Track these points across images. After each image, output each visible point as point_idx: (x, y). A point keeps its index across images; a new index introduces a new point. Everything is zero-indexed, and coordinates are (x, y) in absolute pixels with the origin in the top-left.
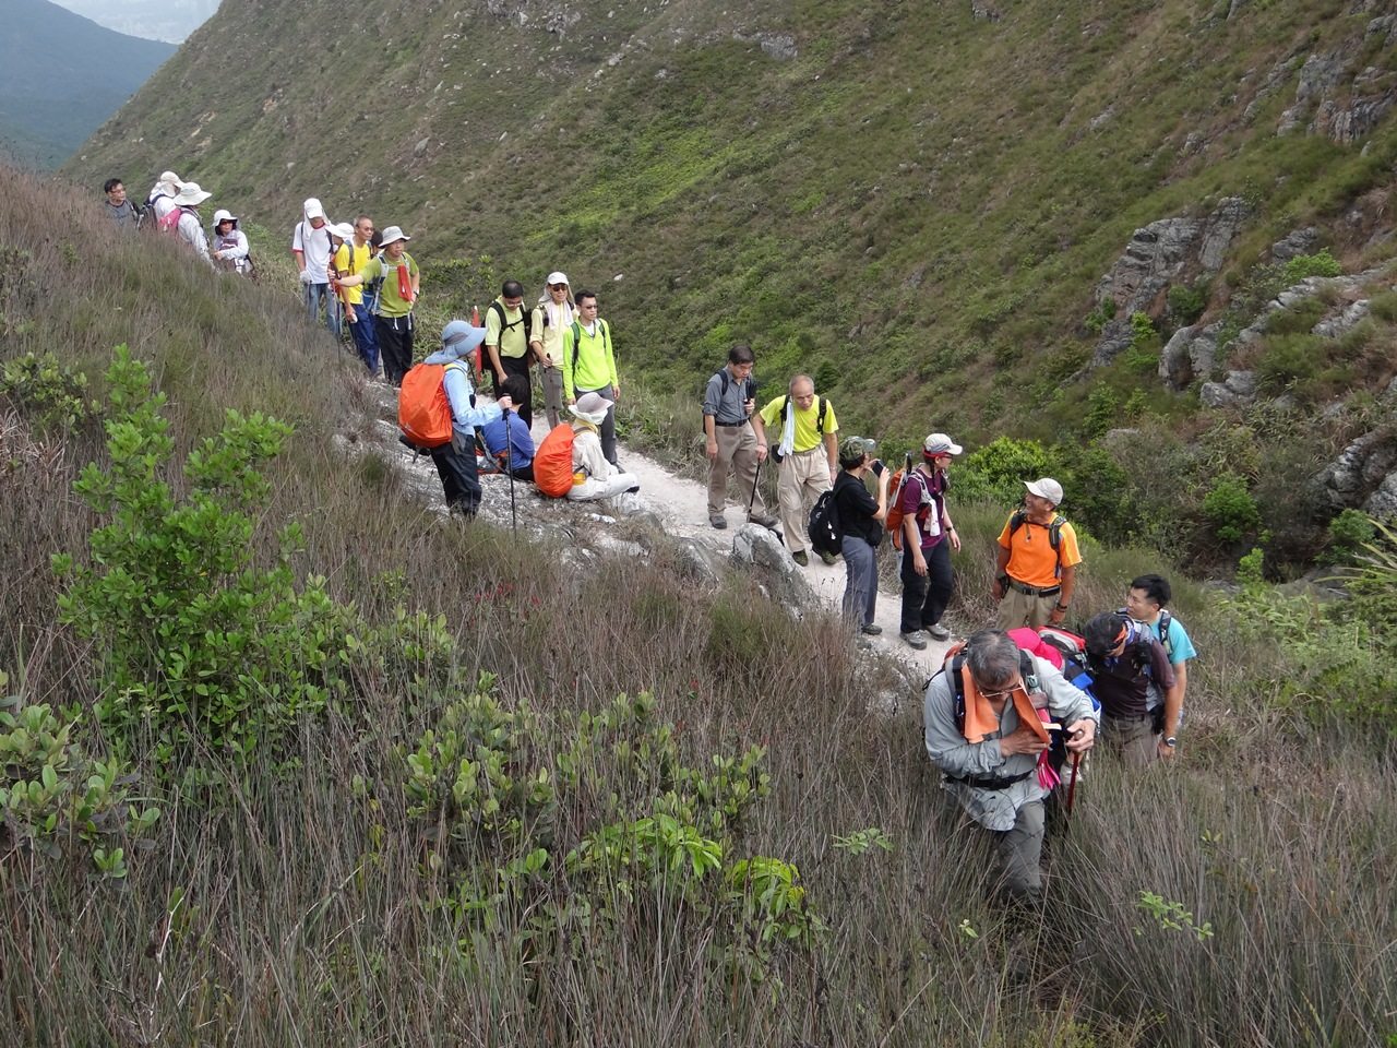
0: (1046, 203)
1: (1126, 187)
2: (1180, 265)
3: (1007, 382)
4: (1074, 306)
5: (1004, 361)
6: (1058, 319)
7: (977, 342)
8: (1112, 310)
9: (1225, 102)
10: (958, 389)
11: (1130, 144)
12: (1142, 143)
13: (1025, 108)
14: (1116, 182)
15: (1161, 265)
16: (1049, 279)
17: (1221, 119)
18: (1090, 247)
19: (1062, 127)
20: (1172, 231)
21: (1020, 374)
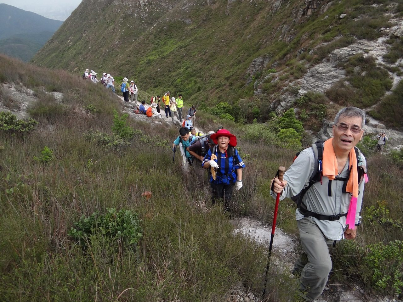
0: (239, 53)
1: (253, 50)
2: (260, 67)
3: (231, 89)
4: (243, 74)
5: (231, 85)
6: (240, 77)
7: (226, 81)
8: (249, 75)
9: (271, 33)
10: (223, 90)
11: (254, 42)
12: (256, 41)
13: (235, 34)
14: (251, 49)
15: (257, 67)
16: (239, 69)
17: (270, 37)
18: (246, 63)
19: (243, 38)
20: (259, 60)
21: (233, 87)
